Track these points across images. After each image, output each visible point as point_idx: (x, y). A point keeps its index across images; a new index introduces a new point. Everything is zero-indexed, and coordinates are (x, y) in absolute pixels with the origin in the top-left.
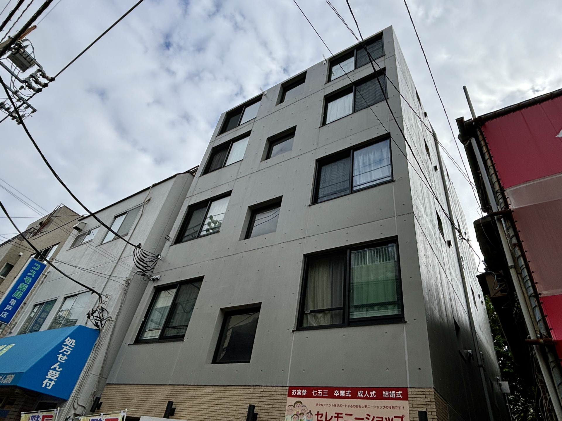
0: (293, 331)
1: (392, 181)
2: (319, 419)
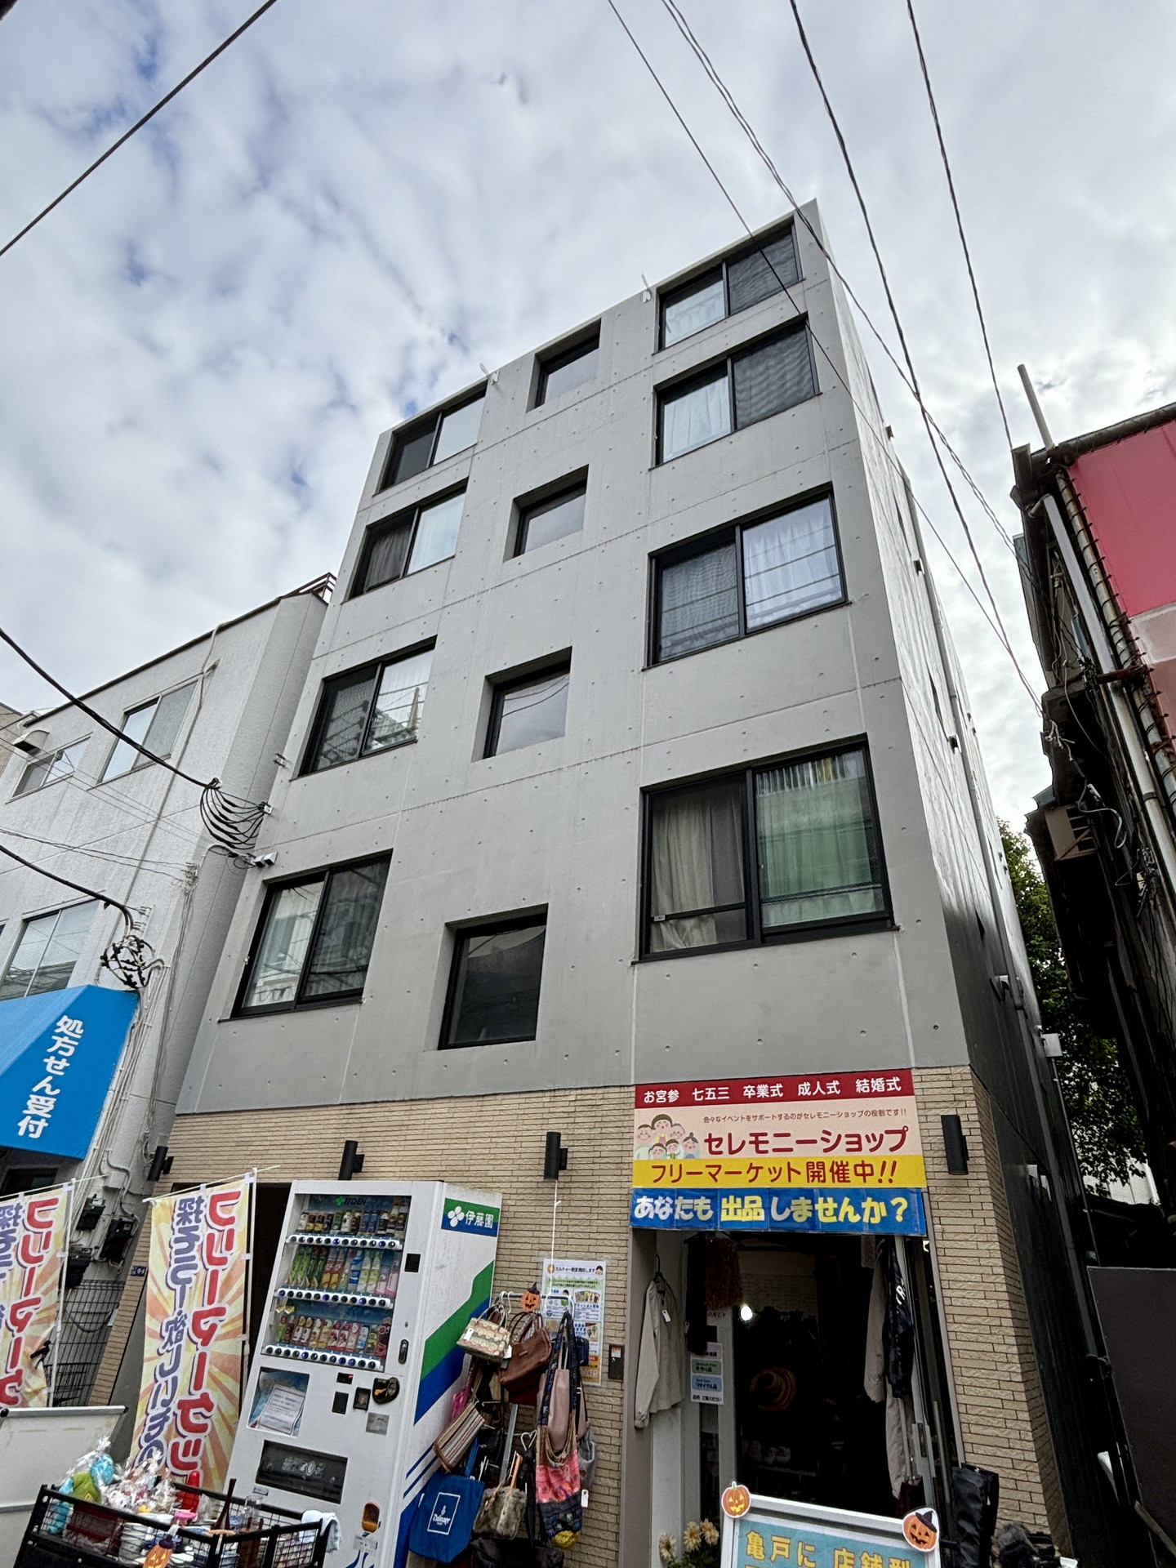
0: (633, 964)
1: (843, 603)
2: (714, 1149)
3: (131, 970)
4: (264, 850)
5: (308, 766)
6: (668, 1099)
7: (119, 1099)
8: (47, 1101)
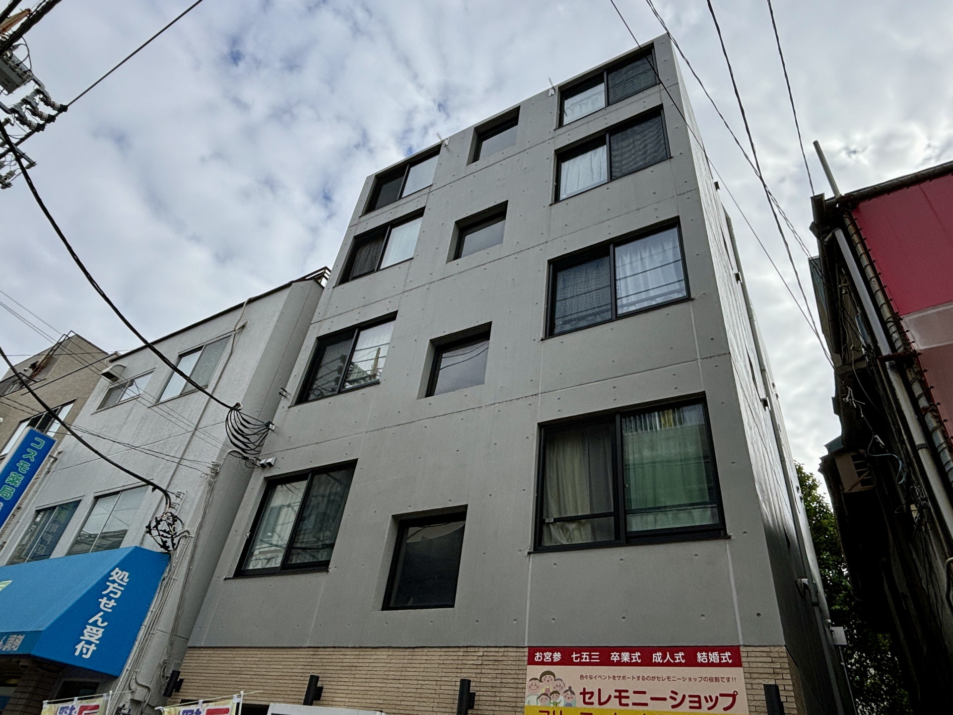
0: (529, 553)
1: (688, 299)
2: (587, 700)
3: (166, 537)
4: (268, 456)
5: (303, 397)
6: (552, 659)
7: (148, 633)
8: (97, 631)
